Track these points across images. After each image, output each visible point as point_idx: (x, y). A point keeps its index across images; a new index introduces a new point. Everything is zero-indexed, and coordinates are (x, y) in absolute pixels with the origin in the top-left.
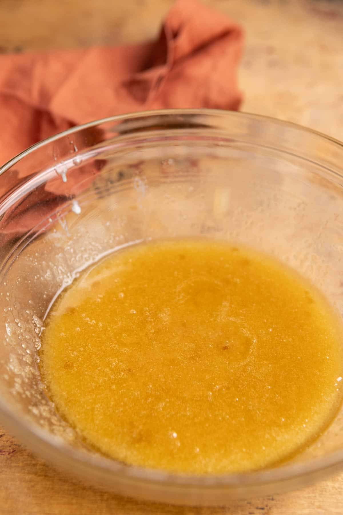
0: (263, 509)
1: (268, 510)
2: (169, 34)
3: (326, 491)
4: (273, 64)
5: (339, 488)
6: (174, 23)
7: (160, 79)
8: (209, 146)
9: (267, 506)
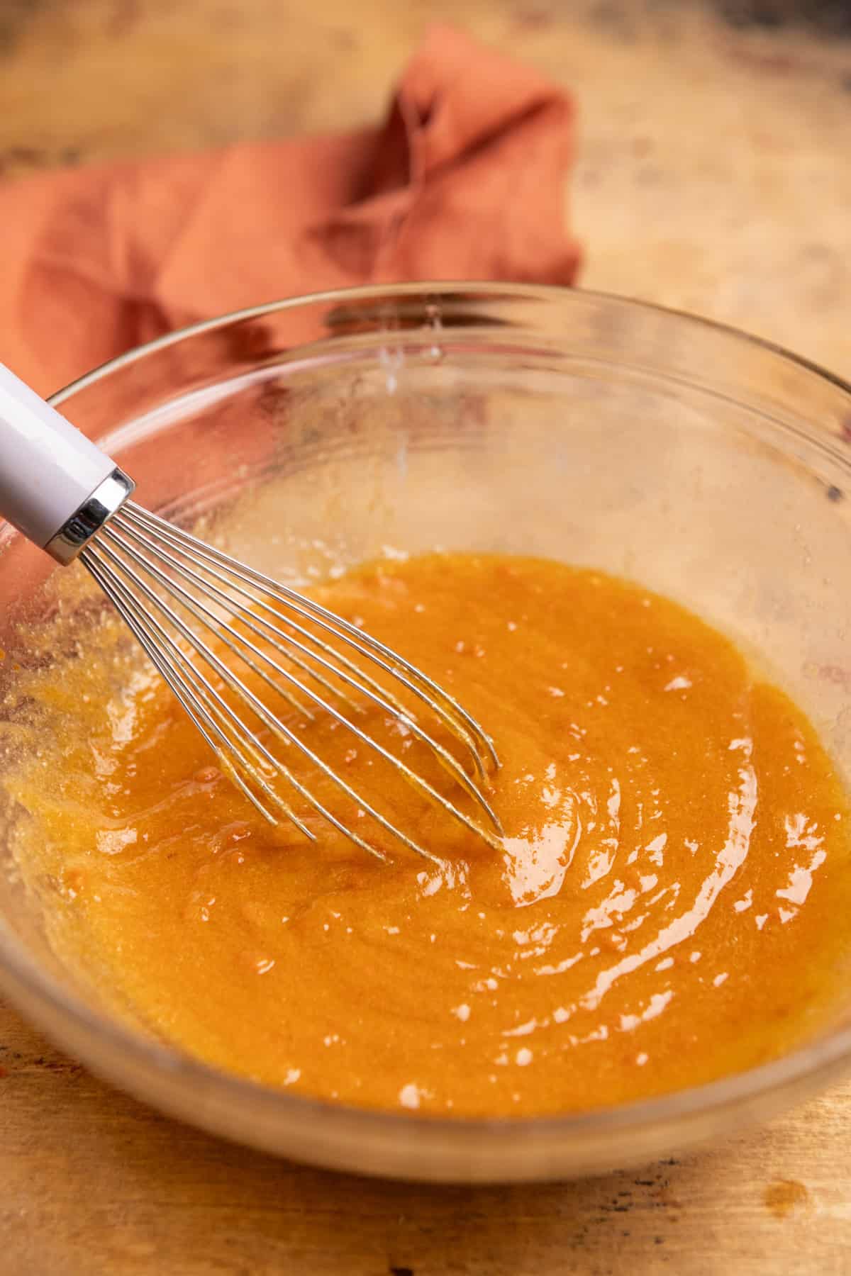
0: (649, 1184)
1: (662, 1186)
2: (410, 116)
3: (791, 1142)
4: (648, 178)
5: (821, 1133)
6: (421, 91)
7: (400, 221)
8: (511, 368)
9: (659, 1177)
